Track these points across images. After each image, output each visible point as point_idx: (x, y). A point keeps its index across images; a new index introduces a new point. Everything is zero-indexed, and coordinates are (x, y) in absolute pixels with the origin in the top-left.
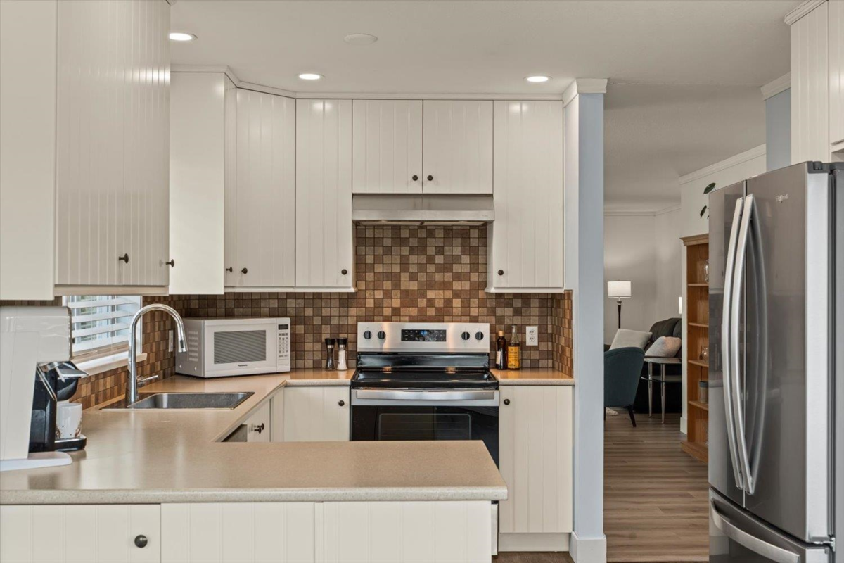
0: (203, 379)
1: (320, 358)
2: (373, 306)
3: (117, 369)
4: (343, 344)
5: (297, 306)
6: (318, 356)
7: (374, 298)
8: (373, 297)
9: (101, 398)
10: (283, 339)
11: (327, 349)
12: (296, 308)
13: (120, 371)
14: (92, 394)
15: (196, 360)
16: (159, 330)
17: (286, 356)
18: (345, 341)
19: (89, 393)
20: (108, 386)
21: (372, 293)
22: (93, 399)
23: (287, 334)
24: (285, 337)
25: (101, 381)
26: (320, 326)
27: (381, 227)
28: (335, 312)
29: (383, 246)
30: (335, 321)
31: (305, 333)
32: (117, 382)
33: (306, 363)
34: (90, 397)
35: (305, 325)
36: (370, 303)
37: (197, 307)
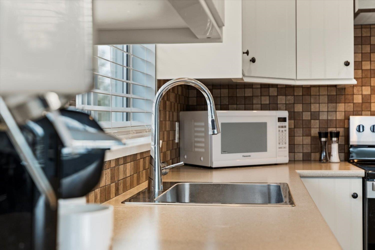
0: (211, 168)
1: (309, 151)
2: (360, 101)
3: (137, 154)
4: (336, 137)
5: (287, 102)
6: (307, 150)
7: (362, 95)
8: (361, 93)
9: (121, 187)
10: (282, 131)
11: (321, 141)
12: (286, 104)
13: (139, 157)
14: (112, 183)
15: (203, 150)
16: (169, 120)
17: (285, 148)
18: (337, 135)
19: (108, 182)
20: (128, 175)
21: (360, 89)
22: (113, 190)
23: (285, 127)
24: (283, 129)
25: (121, 167)
26: (309, 121)
27: (369, 26)
28: (324, 107)
29: (371, 45)
30: (323, 117)
31: (294, 128)
32: (136, 170)
33: (296, 156)
34: (109, 186)
35: (294, 120)
36: (358, 99)
37: (195, 104)
